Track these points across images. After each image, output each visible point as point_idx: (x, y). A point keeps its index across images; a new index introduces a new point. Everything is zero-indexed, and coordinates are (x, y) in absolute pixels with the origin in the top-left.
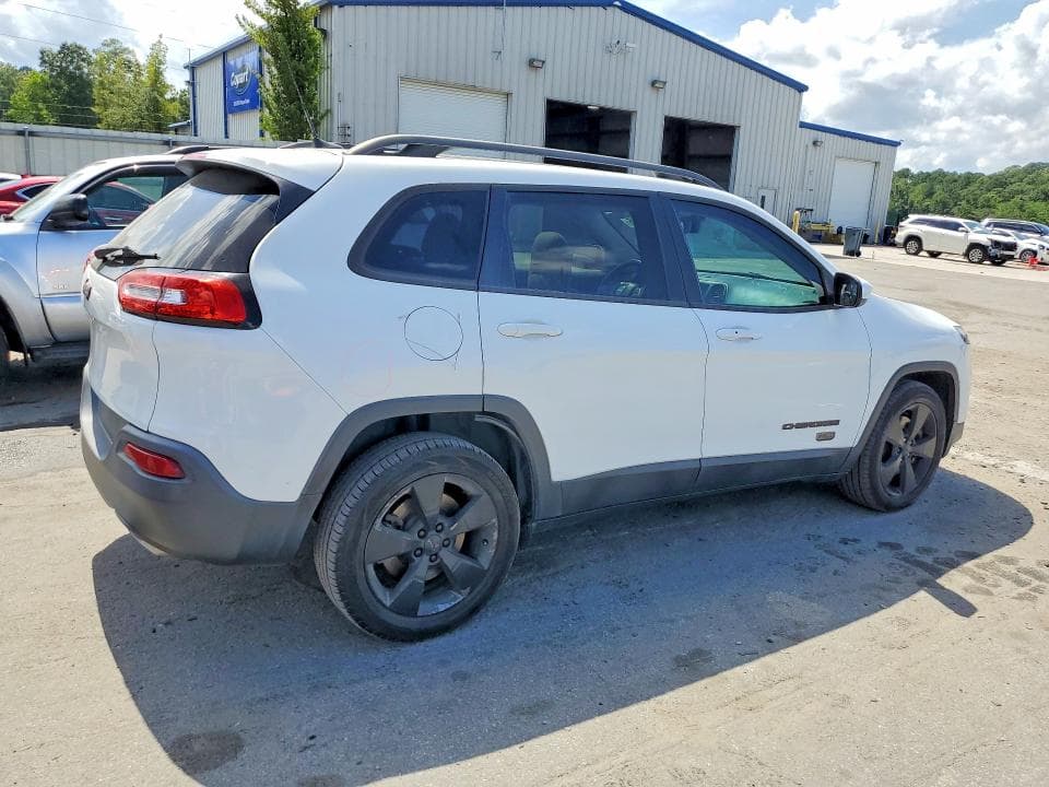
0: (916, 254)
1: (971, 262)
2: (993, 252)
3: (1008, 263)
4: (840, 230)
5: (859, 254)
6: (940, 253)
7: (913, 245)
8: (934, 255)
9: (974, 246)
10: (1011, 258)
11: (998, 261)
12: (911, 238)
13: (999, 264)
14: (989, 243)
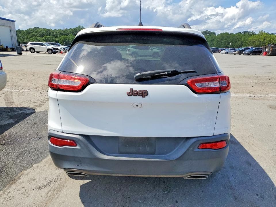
0: (34, 53)
1: (49, 53)
2: (54, 50)
3: (57, 53)
4: (7, 47)
5: (22, 54)
6: (39, 52)
7: (32, 50)
8: (38, 52)
9: (49, 49)
10: (58, 52)
11: (55, 53)
12: (31, 48)
13: (55, 54)
14: (52, 49)
